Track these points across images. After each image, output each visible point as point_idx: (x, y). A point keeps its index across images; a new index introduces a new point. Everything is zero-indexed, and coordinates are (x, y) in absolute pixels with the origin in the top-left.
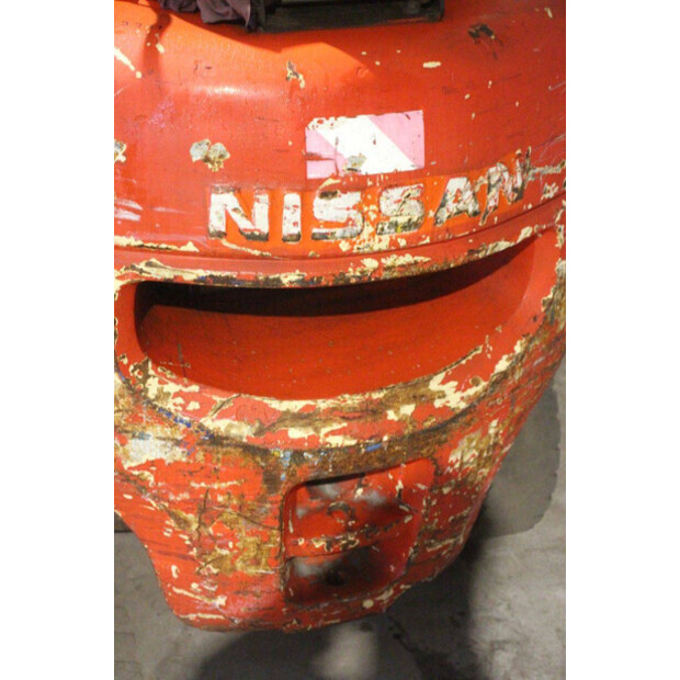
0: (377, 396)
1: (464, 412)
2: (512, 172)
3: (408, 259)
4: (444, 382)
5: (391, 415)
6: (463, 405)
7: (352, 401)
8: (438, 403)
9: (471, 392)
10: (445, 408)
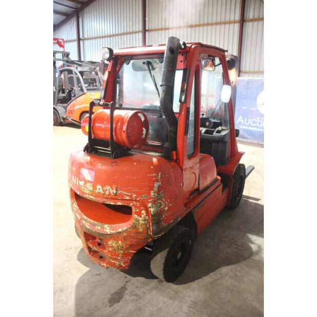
0: (96, 223)
1: (109, 234)
2: (112, 189)
3: (92, 197)
4: (108, 227)
5: (96, 227)
6: (109, 233)
7: (92, 221)
8: (105, 230)
9: (112, 231)
10: (106, 231)
